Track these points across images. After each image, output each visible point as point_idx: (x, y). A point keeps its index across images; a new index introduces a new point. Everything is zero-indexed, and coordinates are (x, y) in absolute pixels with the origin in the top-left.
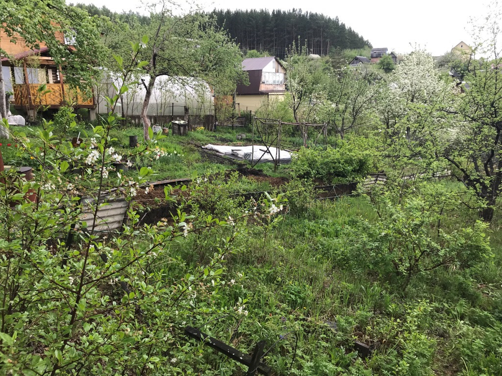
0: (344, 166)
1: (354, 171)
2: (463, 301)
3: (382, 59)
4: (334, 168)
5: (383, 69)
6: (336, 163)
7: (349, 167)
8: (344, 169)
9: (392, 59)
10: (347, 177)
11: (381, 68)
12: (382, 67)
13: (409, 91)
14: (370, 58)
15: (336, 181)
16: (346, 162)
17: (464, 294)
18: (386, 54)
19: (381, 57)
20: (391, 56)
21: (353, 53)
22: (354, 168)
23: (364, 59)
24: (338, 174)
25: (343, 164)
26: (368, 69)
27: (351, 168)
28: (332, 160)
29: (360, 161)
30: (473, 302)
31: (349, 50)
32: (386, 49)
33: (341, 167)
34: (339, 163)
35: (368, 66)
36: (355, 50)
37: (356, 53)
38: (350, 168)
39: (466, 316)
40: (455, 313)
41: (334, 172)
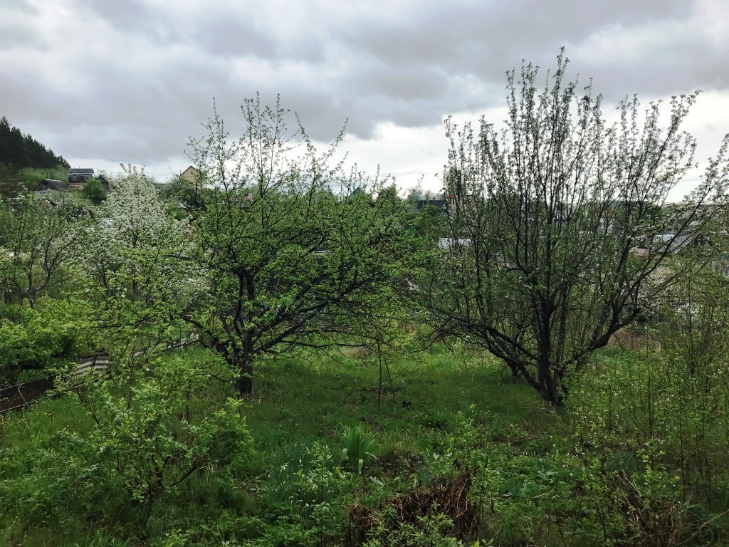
0: (38, 351)
1: (56, 355)
2: (225, 513)
3: (86, 184)
4: (18, 356)
5: (90, 198)
6: (21, 348)
7: (45, 352)
8: (37, 355)
9: (102, 185)
10: (43, 368)
11: (86, 198)
12: (89, 196)
13: (128, 230)
14: (68, 182)
15: (24, 378)
16: (39, 343)
17: (226, 502)
18: (91, 177)
19: (85, 182)
20: (99, 181)
21: (39, 174)
22: (56, 351)
23: (57, 184)
24: (27, 365)
25: (36, 347)
26: (66, 199)
27: (50, 352)
28: (13, 344)
29: (65, 338)
30: (238, 510)
31: (31, 170)
32: (91, 171)
33: (31, 354)
34: (27, 347)
35: (66, 193)
36: (42, 170)
37: (43, 174)
38: (47, 353)
39: (231, 532)
40: (217, 534)
41: (19, 363)
